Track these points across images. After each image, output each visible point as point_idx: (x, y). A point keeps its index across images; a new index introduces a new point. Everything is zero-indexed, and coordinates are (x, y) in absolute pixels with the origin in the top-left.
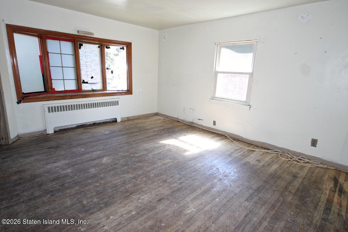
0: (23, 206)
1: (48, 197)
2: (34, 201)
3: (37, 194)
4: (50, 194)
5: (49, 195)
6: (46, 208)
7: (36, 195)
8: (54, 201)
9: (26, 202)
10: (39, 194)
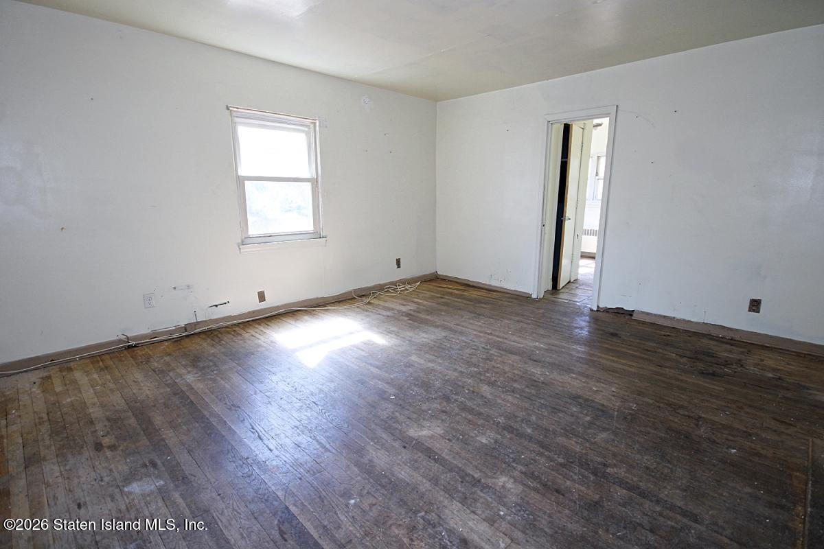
0: (663, 494)
1: (615, 469)
2: (641, 484)
3: (621, 493)
4: (605, 471)
5: (608, 470)
6: (638, 456)
7: (625, 491)
8: (615, 455)
9: (655, 496)
10: (618, 488)
